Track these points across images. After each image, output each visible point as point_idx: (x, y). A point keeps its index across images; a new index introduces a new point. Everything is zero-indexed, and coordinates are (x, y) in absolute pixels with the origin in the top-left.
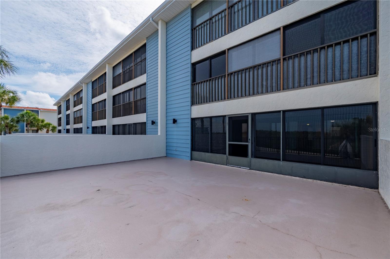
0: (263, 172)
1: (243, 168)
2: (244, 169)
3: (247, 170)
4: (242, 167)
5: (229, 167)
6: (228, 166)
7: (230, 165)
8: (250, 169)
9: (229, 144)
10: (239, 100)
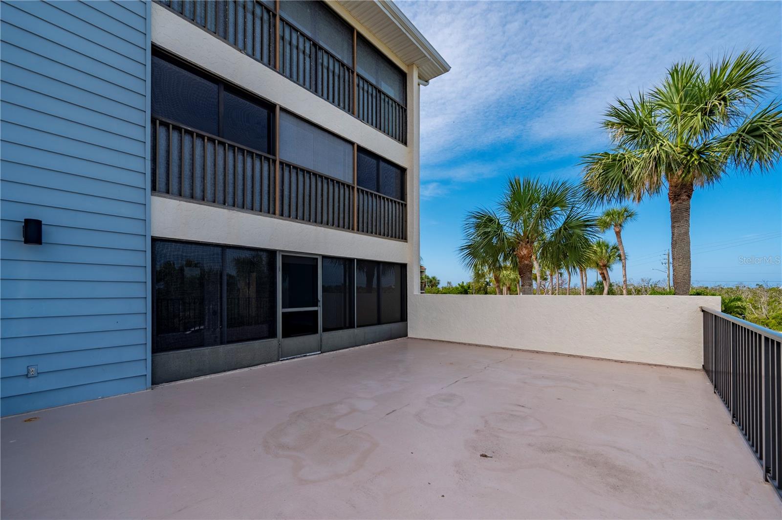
0: (338, 351)
1: (311, 354)
2: (312, 356)
3: (317, 355)
4: (308, 354)
5: (284, 362)
6: (281, 360)
7: (285, 358)
8: (321, 353)
9: (283, 314)
10: (302, 225)
